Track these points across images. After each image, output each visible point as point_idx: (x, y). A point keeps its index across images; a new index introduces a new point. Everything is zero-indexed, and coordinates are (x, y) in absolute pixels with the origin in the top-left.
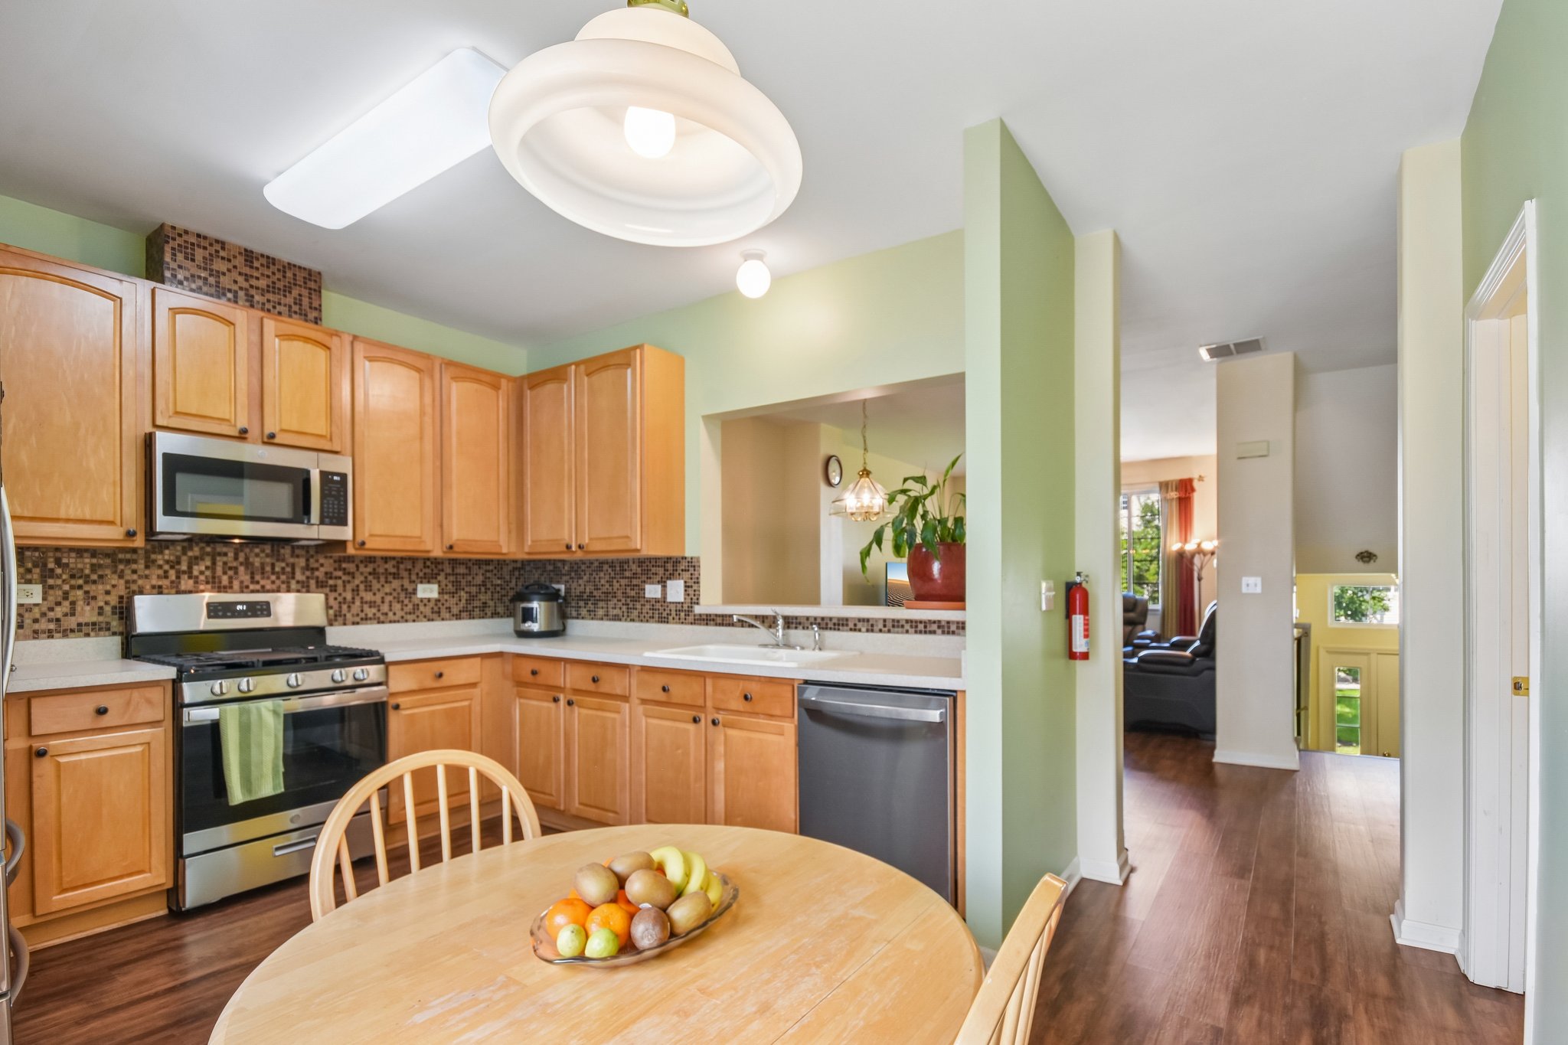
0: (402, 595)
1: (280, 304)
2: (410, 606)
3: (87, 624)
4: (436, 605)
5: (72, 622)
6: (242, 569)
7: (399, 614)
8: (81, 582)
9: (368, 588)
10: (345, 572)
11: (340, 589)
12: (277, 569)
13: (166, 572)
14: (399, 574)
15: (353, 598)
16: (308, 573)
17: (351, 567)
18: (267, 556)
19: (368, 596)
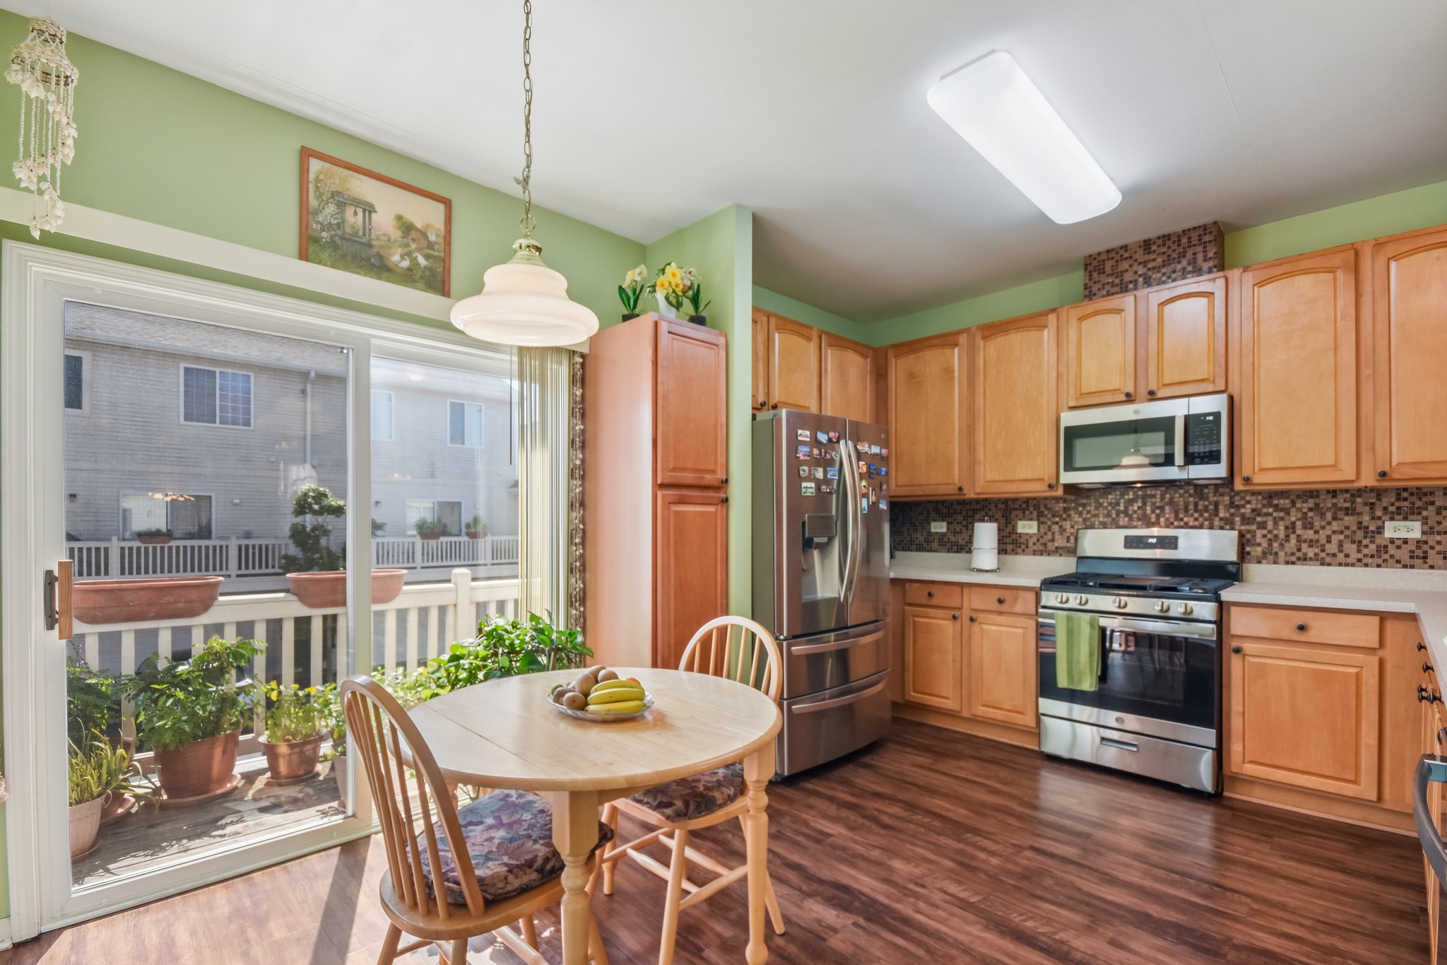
0: (1360, 535)
2: (1373, 547)
3: (1061, 548)
4: (1418, 547)
5: (1050, 546)
6: (1167, 508)
7: (1354, 556)
8: (1057, 519)
9: (1308, 525)
10: (1277, 508)
11: (1270, 525)
12: (1200, 507)
13: (1109, 512)
14: (1354, 509)
15: (1287, 536)
16: (1232, 511)
17: (1284, 502)
18: (1191, 496)
19: (1309, 534)
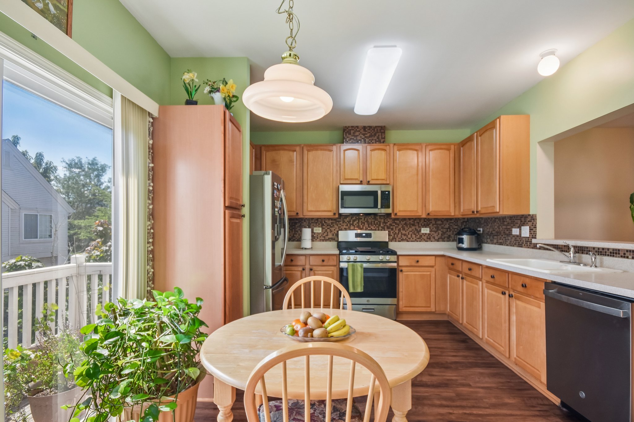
0: (416, 232)
1: (373, 140)
2: (419, 236)
3: (330, 238)
4: (429, 236)
5: (327, 238)
6: (366, 223)
7: (415, 238)
8: (329, 227)
9: (404, 229)
10: (396, 224)
11: (394, 229)
12: (375, 223)
13: (347, 224)
14: (414, 224)
15: (399, 233)
16: (384, 224)
17: (398, 222)
18: (373, 219)
19: (404, 232)
